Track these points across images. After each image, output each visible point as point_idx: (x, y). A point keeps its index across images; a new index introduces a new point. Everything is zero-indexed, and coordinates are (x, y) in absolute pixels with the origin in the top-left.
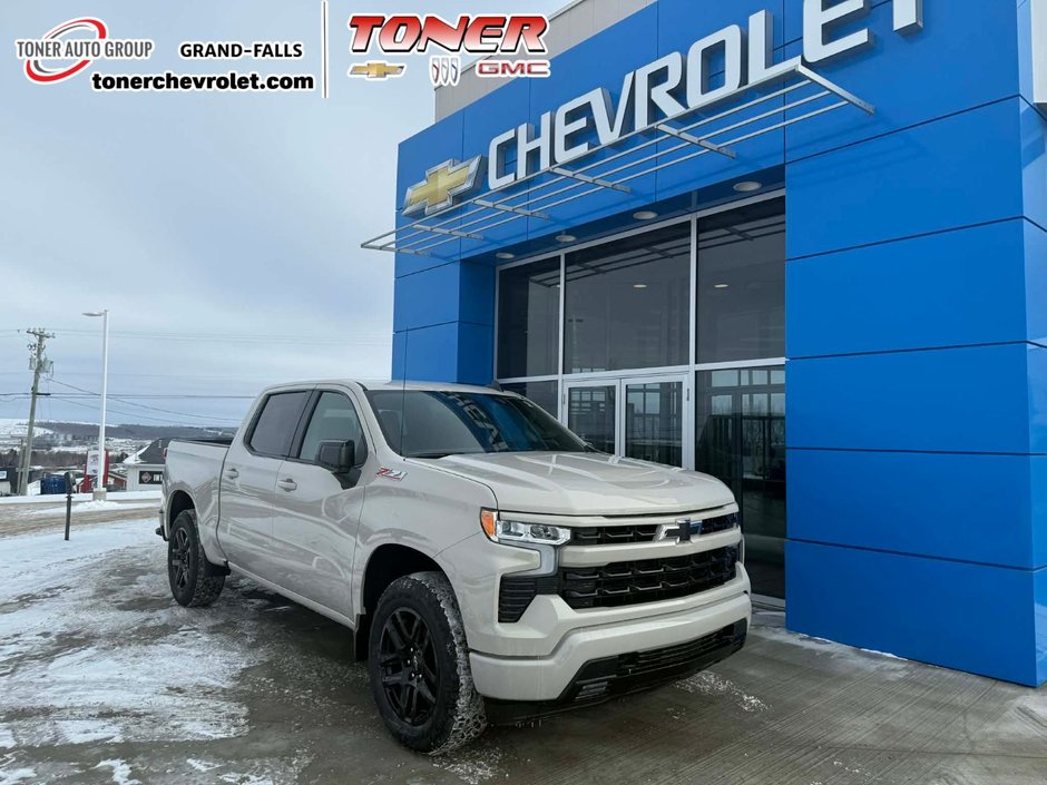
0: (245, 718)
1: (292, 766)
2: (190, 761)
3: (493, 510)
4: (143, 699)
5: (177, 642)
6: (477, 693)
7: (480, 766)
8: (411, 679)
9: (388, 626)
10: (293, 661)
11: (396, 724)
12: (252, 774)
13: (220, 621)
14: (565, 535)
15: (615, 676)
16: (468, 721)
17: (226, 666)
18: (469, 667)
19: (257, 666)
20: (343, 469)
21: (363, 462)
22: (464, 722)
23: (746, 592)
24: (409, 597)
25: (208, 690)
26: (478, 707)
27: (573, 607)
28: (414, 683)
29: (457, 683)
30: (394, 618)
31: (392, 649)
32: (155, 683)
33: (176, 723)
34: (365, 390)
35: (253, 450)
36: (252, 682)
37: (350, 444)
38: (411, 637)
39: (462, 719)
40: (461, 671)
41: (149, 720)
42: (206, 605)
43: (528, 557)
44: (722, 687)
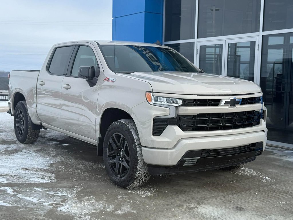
0: (54, 177)
1: (74, 190)
2: (34, 188)
3: (151, 92)
4: (13, 171)
5: (22, 155)
6: (145, 163)
7: (147, 192)
8: (120, 160)
9: (111, 140)
10: (71, 161)
11: (114, 178)
12: (59, 192)
13: (39, 149)
14: (180, 102)
15: (200, 158)
16: (142, 174)
17: (45, 162)
18: (142, 154)
19: (57, 163)
20: (91, 78)
21: (98, 76)
22: (140, 174)
23: (264, 131)
24: (118, 128)
25: (38, 169)
26: (145, 169)
27: (183, 131)
28: (121, 162)
29: (137, 159)
30: (113, 137)
31: (112, 150)
32: (16, 167)
33: (27, 178)
34: (98, 44)
35: (50, 72)
36: (56, 167)
37: (93, 68)
38: (119, 144)
39: (139, 173)
40: (138, 155)
41: (17, 177)
42: (31, 143)
43: (165, 111)
44: (255, 174)
